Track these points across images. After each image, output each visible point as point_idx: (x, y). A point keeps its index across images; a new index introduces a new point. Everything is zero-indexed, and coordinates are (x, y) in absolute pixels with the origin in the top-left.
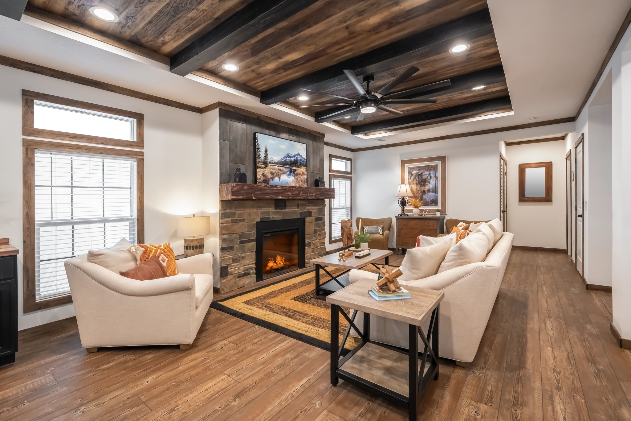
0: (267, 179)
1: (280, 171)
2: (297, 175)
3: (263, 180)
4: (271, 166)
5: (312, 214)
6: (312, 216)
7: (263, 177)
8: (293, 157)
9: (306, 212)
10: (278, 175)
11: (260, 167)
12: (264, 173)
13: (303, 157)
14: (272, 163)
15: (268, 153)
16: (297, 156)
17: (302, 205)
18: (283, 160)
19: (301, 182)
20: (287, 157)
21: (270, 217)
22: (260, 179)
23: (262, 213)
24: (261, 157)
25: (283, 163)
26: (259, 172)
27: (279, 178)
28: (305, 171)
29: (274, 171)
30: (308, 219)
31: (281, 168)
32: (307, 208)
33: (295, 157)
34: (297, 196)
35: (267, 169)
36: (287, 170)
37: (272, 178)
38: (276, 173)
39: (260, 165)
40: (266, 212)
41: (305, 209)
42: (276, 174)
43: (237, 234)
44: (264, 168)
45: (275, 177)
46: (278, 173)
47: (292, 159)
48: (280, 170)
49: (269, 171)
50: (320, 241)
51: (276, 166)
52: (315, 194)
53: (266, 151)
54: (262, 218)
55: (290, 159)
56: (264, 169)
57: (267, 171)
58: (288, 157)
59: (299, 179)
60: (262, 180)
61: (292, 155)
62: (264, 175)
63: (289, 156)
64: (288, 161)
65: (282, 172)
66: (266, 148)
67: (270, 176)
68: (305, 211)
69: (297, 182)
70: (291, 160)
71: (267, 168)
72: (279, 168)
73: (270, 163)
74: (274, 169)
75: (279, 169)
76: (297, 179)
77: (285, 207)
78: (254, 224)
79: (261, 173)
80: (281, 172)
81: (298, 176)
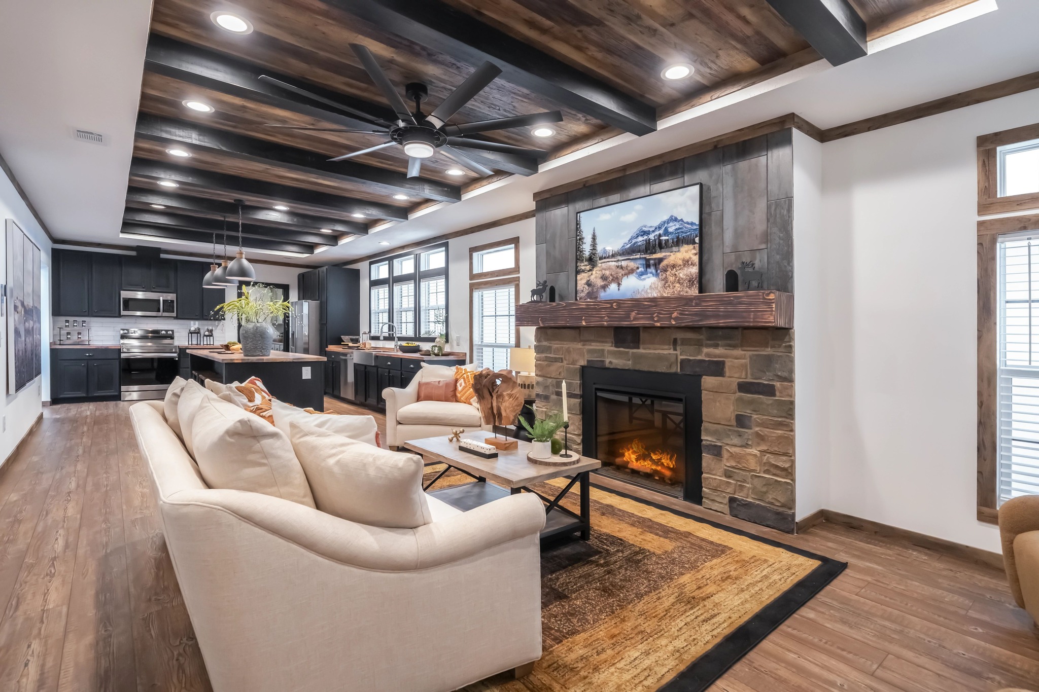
0: (595, 290)
1: (621, 270)
2: (665, 271)
3: (588, 293)
4: (603, 264)
5: (727, 369)
6: (727, 374)
7: (587, 288)
8: (653, 231)
9: (704, 361)
10: (617, 278)
11: (583, 271)
12: (589, 281)
13: (685, 220)
14: (605, 258)
15: (597, 241)
16: (668, 223)
17: (685, 342)
18: (629, 245)
19: (677, 285)
20: (638, 236)
21: (603, 361)
22: (582, 291)
23: (590, 351)
24: (584, 252)
25: (629, 252)
26: (581, 279)
27: (619, 285)
28: (692, 256)
29: (607, 273)
30: (708, 381)
31: (624, 263)
32: (705, 350)
33: (660, 228)
34: (621, 319)
35: (594, 272)
36: (636, 266)
37: (604, 287)
38: (611, 275)
39: (583, 268)
40: (595, 350)
41: (699, 352)
42: (611, 277)
43: (554, 380)
44: (590, 270)
45: (610, 283)
46: (615, 276)
47: (652, 237)
48: (622, 267)
49: (598, 275)
50: (761, 456)
51: (612, 261)
52: (680, 314)
53: (594, 238)
54: (592, 360)
55: (645, 237)
56: (590, 273)
57: (595, 276)
58: (642, 236)
59: (672, 279)
60: (586, 292)
61: (651, 227)
62: (589, 284)
63: (643, 231)
64: (639, 244)
65: (627, 271)
66: (594, 233)
67: (600, 283)
68: (699, 358)
69: (664, 287)
70: (649, 240)
71: (595, 269)
72: (620, 263)
73: (601, 258)
74: (609, 268)
75: (618, 267)
76: (666, 280)
77: (636, 343)
78: (576, 369)
79: (584, 281)
80: (623, 272)
81: (668, 273)
